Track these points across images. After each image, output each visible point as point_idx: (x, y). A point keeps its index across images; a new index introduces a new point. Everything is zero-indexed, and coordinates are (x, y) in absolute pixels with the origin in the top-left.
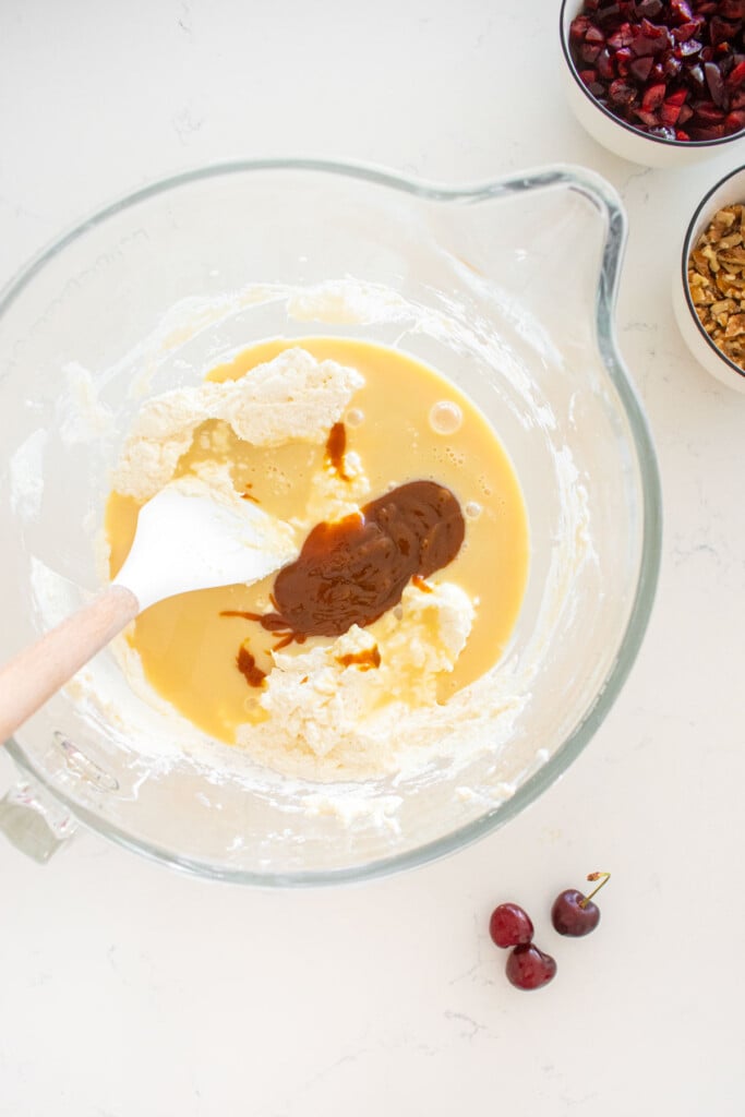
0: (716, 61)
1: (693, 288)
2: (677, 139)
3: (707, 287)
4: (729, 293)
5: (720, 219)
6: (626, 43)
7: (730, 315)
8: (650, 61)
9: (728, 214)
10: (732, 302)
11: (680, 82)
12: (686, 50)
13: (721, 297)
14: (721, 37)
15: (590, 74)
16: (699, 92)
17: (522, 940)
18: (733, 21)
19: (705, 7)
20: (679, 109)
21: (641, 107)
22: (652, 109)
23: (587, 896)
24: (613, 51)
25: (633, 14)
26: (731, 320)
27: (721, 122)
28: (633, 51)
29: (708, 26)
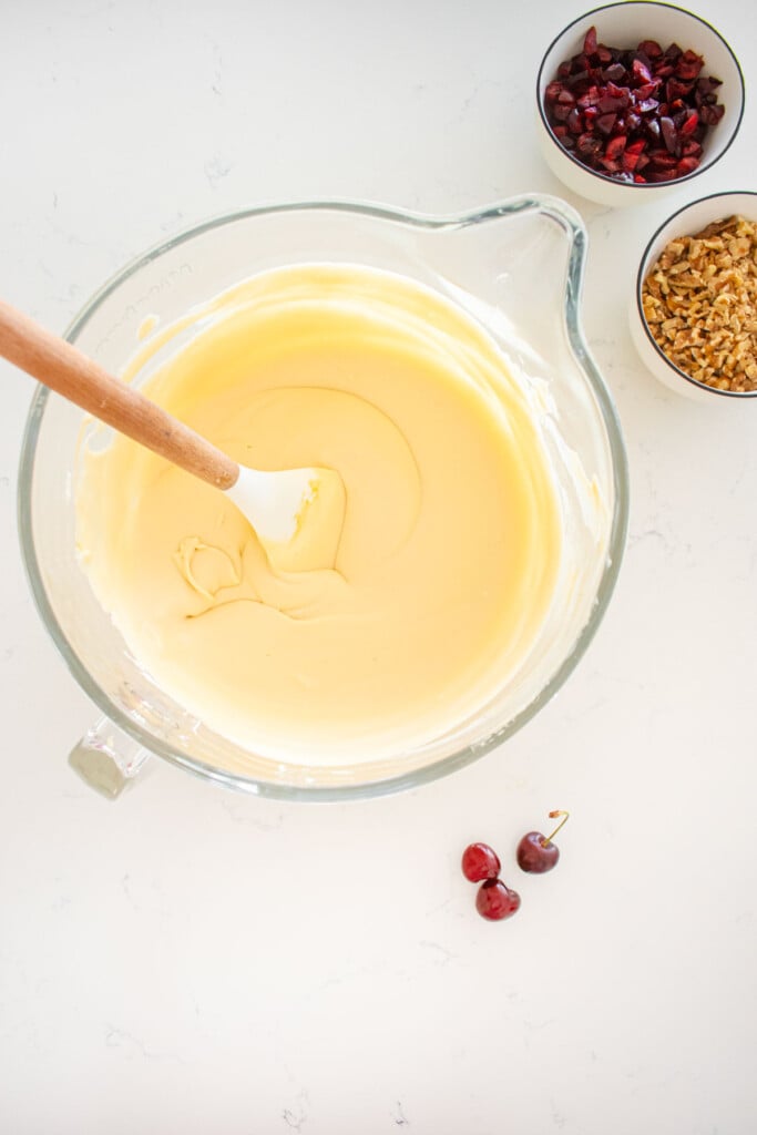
0: (670, 115)
1: (648, 308)
2: (635, 181)
3: (659, 307)
4: (677, 312)
5: (671, 249)
6: (593, 102)
7: (678, 331)
8: (614, 116)
9: (678, 245)
10: (680, 320)
11: (640, 135)
12: (645, 107)
13: (671, 315)
14: (676, 95)
15: (562, 129)
16: (655, 142)
17: (491, 875)
18: (687, 82)
19: (663, 71)
20: (637, 157)
21: (605, 156)
22: (614, 157)
23: (547, 837)
24: (582, 109)
25: (600, 78)
26: (679, 334)
27: (674, 167)
28: (598, 109)
29: (664, 87)
